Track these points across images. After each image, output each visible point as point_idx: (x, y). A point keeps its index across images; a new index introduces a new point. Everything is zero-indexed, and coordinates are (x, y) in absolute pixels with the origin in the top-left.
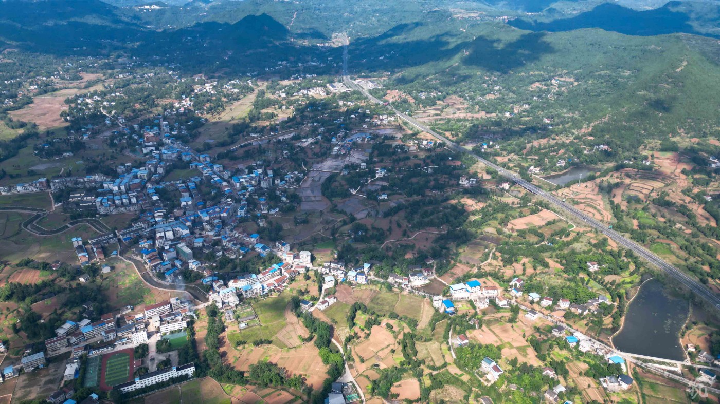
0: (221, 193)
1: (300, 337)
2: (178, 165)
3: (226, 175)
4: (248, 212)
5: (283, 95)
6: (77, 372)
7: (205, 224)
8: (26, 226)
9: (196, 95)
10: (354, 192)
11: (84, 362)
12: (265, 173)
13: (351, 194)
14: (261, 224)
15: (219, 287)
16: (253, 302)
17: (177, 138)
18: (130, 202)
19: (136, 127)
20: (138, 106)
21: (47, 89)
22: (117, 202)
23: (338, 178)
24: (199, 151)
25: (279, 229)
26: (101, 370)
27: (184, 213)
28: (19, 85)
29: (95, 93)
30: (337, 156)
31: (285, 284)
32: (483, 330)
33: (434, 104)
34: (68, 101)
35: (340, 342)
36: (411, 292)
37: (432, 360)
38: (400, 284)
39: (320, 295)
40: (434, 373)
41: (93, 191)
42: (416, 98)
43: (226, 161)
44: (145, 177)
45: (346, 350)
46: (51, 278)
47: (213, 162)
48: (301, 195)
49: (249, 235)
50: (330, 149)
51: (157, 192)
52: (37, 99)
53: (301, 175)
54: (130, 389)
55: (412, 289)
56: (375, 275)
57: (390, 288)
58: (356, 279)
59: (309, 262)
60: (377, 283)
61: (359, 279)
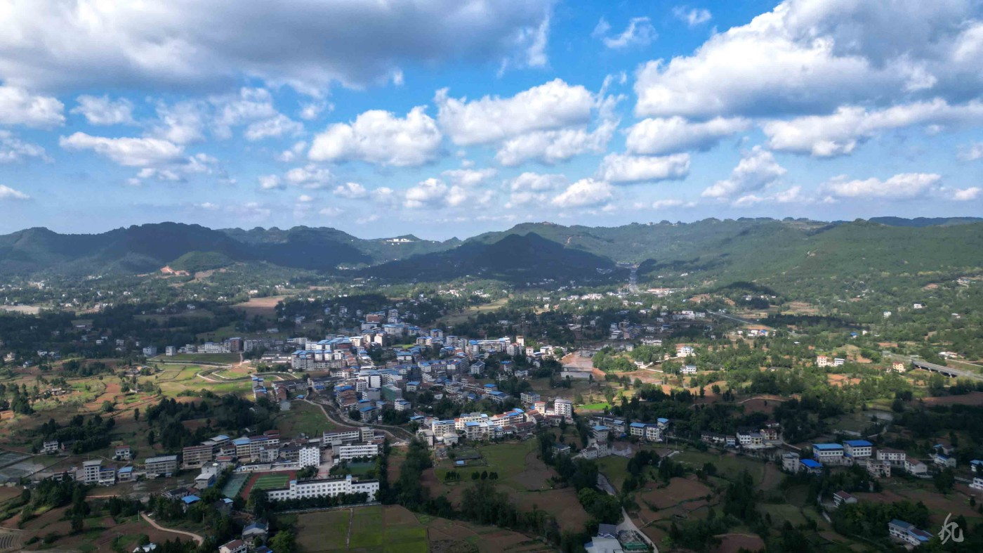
2: (400, 340)
4: (484, 370)
5: (547, 298)
6: (212, 480)
7: (424, 375)
8: (202, 375)
10: (643, 366)
11: (227, 473)
13: (639, 369)
14: (502, 381)
16: (479, 445)
17: (405, 321)
18: (333, 358)
19: (358, 311)
22: (317, 358)
23: (619, 353)
25: (527, 385)
26: (248, 483)
27: (400, 365)
28: (239, 290)
29: (321, 295)
31: (530, 434)
32: (883, 494)
36: (740, 455)
37: (786, 520)
38: (721, 444)
39: (585, 446)
41: (290, 351)
45: (624, 497)
48: (563, 365)
49: (483, 386)
51: (369, 354)
53: (565, 350)
54: (280, 497)
55: (743, 452)
56: (677, 434)
57: (703, 448)
58: (645, 433)
59: (569, 414)
60: (680, 442)
61: (649, 433)
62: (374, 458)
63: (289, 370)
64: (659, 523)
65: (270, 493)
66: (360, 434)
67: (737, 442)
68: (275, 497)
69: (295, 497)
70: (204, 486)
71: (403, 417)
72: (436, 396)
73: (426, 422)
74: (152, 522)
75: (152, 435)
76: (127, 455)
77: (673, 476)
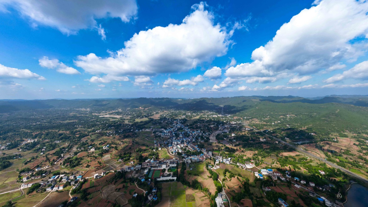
0: (189, 135)
1: (208, 176)
2: (180, 129)
3: (191, 131)
4: (195, 140)
5: (206, 116)
6: (147, 172)
7: (184, 142)
8: (146, 138)
9: (187, 115)
10: (225, 139)
11: (150, 170)
12: (201, 132)
13: (224, 139)
14: (199, 144)
15: (186, 157)
16: (194, 163)
17: (181, 123)
18: (168, 135)
19: (173, 120)
20: (174, 116)
21: (157, 113)
22: (166, 135)
23: (221, 135)
24: (185, 126)
25: (203, 145)
26: (153, 173)
27: (180, 139)
29: (166, 114)
30: (220, 130)
31: (204, 160)
32: (276, 187)
33: (249, 120)
34: (161, 115)
35: (221, 181)
36: (246, 170)
37: (256, 194)
38: (242, 166)
39: (215, 165)
40: (258, 199)
41: (161, 132)
42: (243, 118)
43: (191, 129)
44: (173, 130)
45: (223, 183)
46: (148, 148)
47: (188, 129)
48: (210, 138)
49: (195, 146)
50: (218, 128)
51: (175, 134)
52: (155, 115)
53: (210, 133)
56: (233, 162)
57: (238, 167)
59: (211, 155)
61: (227, 162)
62: (176, 167)
63: (161, 137)
64: (230, 193)
66: (173, 160)
67: (245, 166)
68: (158, 180)
69: (161, 180)
70: (145, 175)
71: (181, 154)
72: (187, 149)
74: (136, 185)
76: (133, 163)
77: (232, 177)
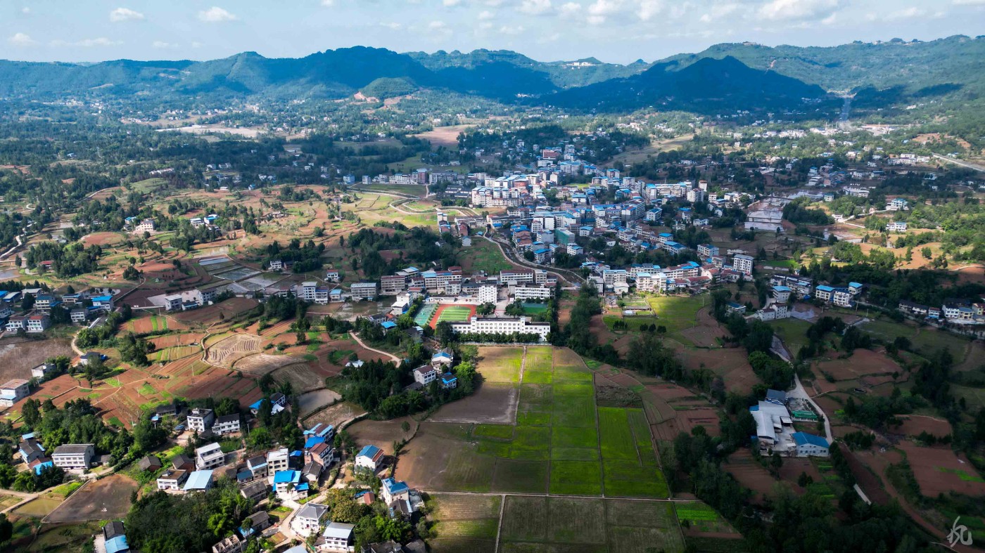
1: (716, 338)
2: (576, 178)
3: (639, 185)
4: (660, 219)
5: (738, 135)
6: (405, 308)
7: (598, 220)
8: (394, 205)
10: (841, 219)
11: (418, 304)
14: (678, 229)
15: (604, 271)
16: (649, 296)
17: (581, 158)
18: (510, 196)
19: (535, 147)
21: (450, 123)
25: (705, 237)
26: (436, 313)
27: (574, 207)
30: (815, 188)
31: (703, 288)
36: (943, 329)
38: (921, 316)
39: (762, 307)
43: (642, 177)
45: (798, 364)
47: (623, 177)
48: (747, 214)
49: (658, 235)
52: (437, 129)
53: (753, 198)
54: (462, 330)
55: (947, 326)
56: (869, 300)
57: (900, 318)
58: (832, 298)
59: (749, 271)
60: (871, 310)
61: (838, 297)
62: (546, 301)
63: (470, 206)
64: (834, 395)
65: (454, 326)
66: (534, 275)
67: (942, 315)
68: (458, 330)
69: (475, 331)
70: (399, 312)
71: (575, 262)
72: (608, 243)
73: (598, 269)
74: (359, 341)
75: (355, 262)
76: (336, 278)
77: (857, 346)
